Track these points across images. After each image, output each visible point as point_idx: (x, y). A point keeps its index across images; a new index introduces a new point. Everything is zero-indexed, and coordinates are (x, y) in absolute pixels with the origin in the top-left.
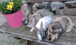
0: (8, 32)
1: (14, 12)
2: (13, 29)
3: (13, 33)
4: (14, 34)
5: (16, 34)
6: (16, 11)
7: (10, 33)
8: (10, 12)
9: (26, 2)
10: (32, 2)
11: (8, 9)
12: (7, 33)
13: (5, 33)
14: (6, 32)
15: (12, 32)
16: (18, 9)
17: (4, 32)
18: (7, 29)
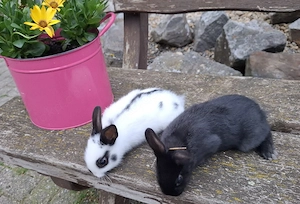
0: (24, 154)
1: (64, 47)
2: (52, 139)
3: (51, 161)
4: (58, 162)
5: (70, 164)
6: (74, 44)
7: (37, 156)
8: (43, 47)
9: (118, 9)
10: (152, 6)
11: (35, 27)
12: (23, 158)
13: (9, 154)
14: (17, 152)
15: (49, 153)
16: (82, 36)
17: (7, 149)
18: (20, 136)
